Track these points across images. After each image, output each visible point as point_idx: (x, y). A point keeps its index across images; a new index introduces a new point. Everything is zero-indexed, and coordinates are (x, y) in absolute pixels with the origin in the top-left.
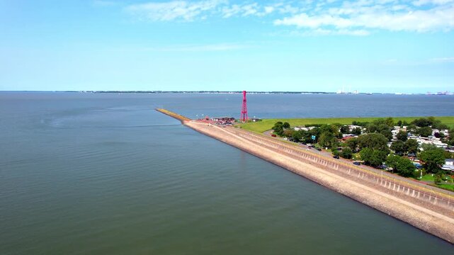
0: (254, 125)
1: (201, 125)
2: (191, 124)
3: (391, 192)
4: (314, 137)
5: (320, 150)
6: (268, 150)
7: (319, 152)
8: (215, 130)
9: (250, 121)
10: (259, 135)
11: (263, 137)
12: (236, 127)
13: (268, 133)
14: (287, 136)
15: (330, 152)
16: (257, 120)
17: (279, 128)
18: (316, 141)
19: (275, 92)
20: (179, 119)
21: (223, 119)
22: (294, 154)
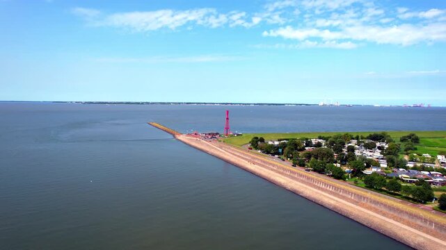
0: (235, 140)
1: (191, 139)
2: (182, 138)
3: (319, 188)
4: (280, 150)
5: (284, 160)
6: (243, 160)
7: (283, 162)
8: (202, 144)
9: (232, 136)
10: (238, 148)
11: (242, 150)
12: (220, 141)
13: (246, 146)
14: (261, 149)
15: (291, 162)
16: (238, 135)
17: (254, 143)
18: (282, 153)
19: (259, 104)
20: (171, 134)
21: (209, 134)
22: (262, 163)
